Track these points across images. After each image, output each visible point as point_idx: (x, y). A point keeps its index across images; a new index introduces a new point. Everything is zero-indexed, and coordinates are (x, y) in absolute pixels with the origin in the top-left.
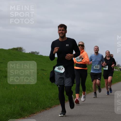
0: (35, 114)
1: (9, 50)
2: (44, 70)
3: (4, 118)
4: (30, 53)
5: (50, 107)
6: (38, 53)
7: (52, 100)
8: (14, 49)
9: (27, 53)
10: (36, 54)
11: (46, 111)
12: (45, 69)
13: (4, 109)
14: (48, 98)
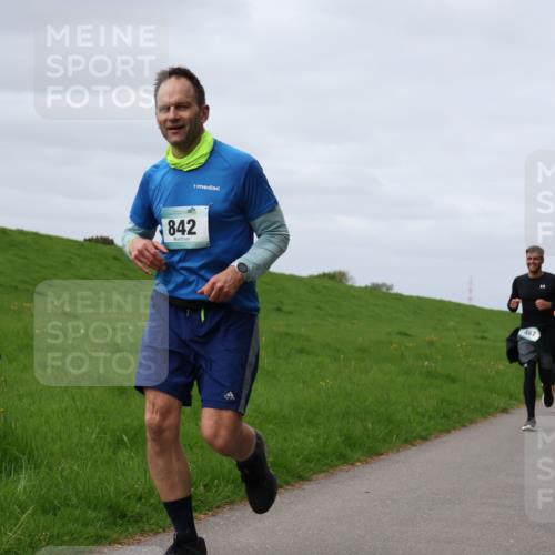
0: (382, 454)
1: (312, 278)
2: (405, 334)
3: (298, 464)
4: (366, 288)
5: (425, 439)
6: (389, 288)
7: (430, 418)
8: (324, 276)
9: (360, 288)
10: (384, 290)
11: (414, 448)
12: (408, 332)
13: (297, 440)
14: (418, 413)
